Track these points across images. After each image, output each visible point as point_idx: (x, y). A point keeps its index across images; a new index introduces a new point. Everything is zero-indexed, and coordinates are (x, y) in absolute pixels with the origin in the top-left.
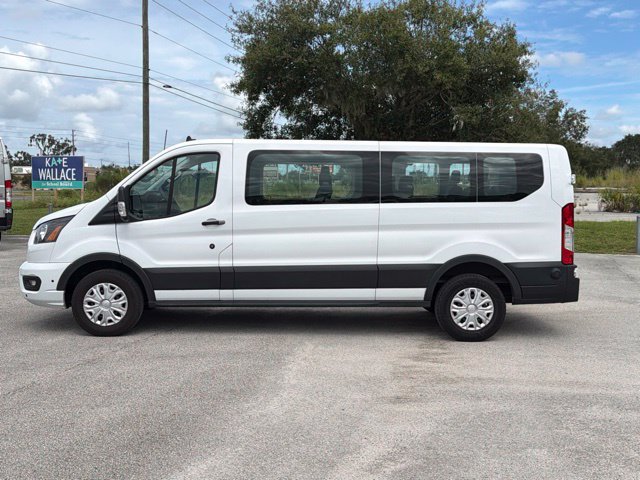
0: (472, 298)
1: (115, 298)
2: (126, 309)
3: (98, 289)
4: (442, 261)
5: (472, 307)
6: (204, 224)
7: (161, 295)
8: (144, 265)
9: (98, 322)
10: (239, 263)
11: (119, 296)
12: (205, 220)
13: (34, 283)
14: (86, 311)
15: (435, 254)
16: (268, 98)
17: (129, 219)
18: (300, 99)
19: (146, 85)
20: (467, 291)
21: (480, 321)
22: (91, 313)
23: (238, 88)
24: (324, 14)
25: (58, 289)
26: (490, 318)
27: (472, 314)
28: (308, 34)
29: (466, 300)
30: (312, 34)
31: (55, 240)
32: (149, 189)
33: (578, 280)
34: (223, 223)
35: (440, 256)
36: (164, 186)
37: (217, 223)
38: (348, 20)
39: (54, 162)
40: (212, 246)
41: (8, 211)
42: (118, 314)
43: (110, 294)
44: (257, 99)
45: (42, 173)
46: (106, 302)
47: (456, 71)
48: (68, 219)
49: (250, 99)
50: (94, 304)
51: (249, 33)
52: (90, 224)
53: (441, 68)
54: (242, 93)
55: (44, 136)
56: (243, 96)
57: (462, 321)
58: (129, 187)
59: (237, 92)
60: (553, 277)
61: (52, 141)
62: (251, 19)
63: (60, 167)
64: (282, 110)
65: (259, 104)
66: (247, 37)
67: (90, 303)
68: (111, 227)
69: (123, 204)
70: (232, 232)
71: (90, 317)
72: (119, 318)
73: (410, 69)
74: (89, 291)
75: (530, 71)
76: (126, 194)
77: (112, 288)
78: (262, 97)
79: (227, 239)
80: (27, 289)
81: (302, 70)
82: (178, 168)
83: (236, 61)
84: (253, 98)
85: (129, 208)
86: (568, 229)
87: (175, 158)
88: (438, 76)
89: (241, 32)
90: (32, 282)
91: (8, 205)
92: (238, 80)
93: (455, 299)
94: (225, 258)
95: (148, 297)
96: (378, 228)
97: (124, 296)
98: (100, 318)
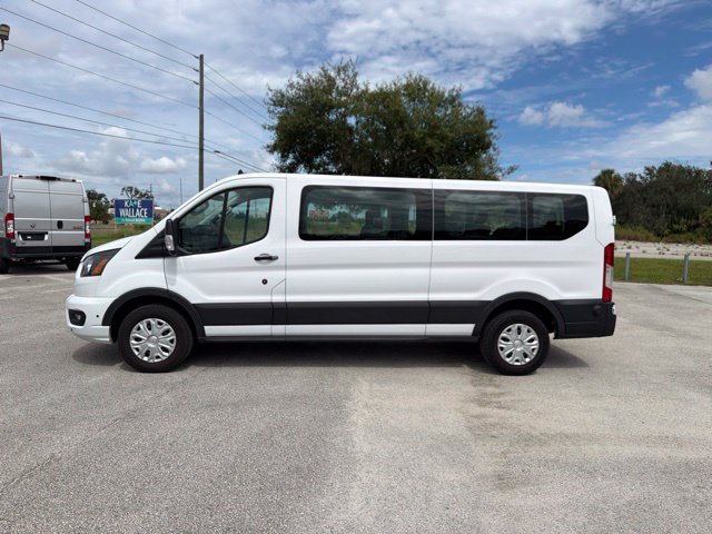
0: (519, 333)
1: (163, 334)
2: (174, 345)
3: (145, 325)
4: (491, 297)
5: (518, 342)
6: (257, 259)
7: (210, 330)
8: (193, 301)
9: (146, 359)
10: (291, 298)
11: (167, 331)
12: (258, 255)
13: (79, 317)
14: (133, 347)
15: (485, 291)
16: (295, 158)
17: (177, 253)
18: (318, 160)
19: (201, 150)
20: (514, 327)
21: (526, 356)
22: (137, 350)
23: (272, 149)
24: (340, 94)
25: (103, 324)
26: (535, 353)
27: (519, 350)
28: (329, 107)
29: (512, 335)
30: (332, 107)
31: (100, 274)
32: (201, 223)
33: (615, 316)
34: (276, 258)
35: (489, 294)
36: (214, 221)
37: (270, 258)
38: (359, 97)
39: (131, 204)
40: (265, 282)
41: (88, 240)
42: (166, 350)
43: (157, 330)
44: (287, 157)
45: (122, 212)
46: (153, 338)
47: (443, 139)
48: (114, 252)
49: (282, 157)
50: (141, 339)
51: (282, 106)
52: (136, 258)
53: (432, 136)
54: (276, 153)
55: (131, 188)
56: (277, 155)
57: (509, 356)
58: (178, 220)
59: (271, 152)
60: (595, 314)
61: (137, 192)
62: (283, 96)
63: (136, 207)
64: (305, 166)
65: (289, 161)
66: (280, 109)
67: (137, 339)
68: (159, 261)
69: (171, 237)
70: (286, 267)
71: (137, 353)
72: (167, 354)
73: (407, 135)
74: (136, 327)
75: (494, 141)
76: (175, 227)
77: (160, 324)
78: (291, 156)
79: (280, 274)
80: (73, 323)
81: (322, 136)
82: (229, 203)
83: (271, 128)
84: (284, 157)
85: (177, 242)
86: (610, 269)
87: (226, 191)
88: (430, 142)
89: (275, 105)
90: (78, 317)
91: (87, 236)
92: (273, 142)
93: (503, 335)
94: (278, 293)
95: (197, 332)
96: (431, 265)
97: (172, 332)
98: (147, 354)
